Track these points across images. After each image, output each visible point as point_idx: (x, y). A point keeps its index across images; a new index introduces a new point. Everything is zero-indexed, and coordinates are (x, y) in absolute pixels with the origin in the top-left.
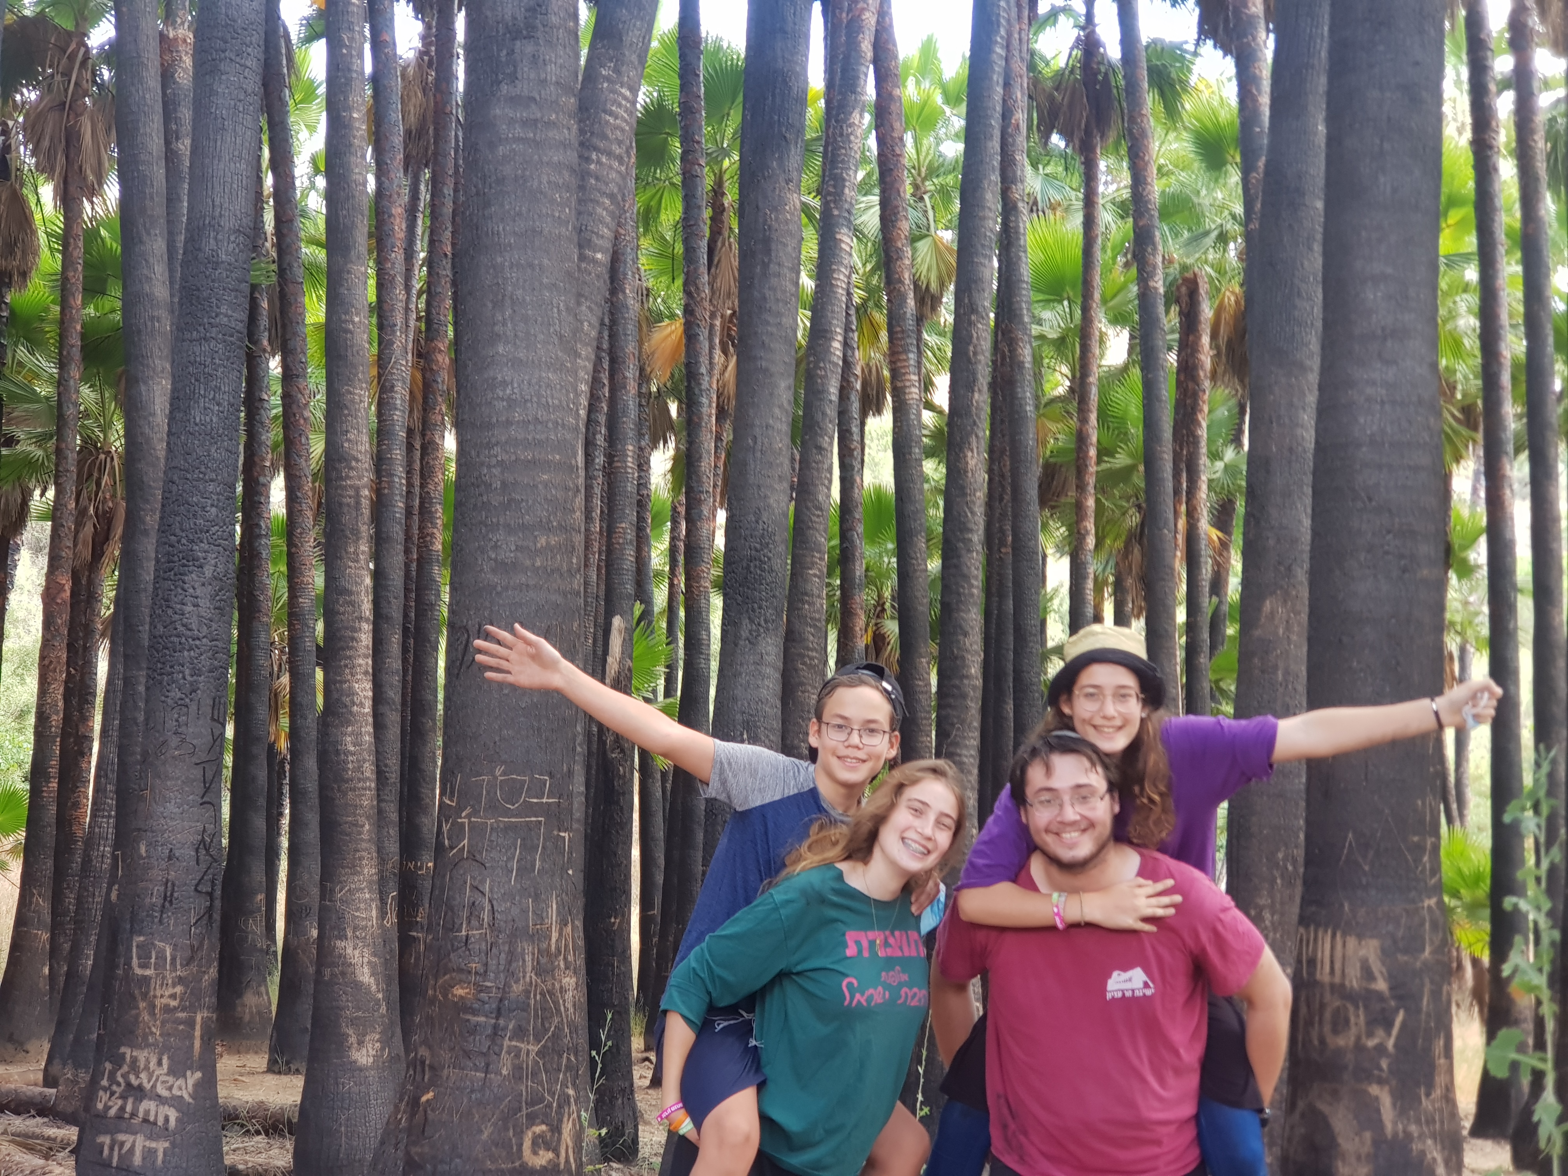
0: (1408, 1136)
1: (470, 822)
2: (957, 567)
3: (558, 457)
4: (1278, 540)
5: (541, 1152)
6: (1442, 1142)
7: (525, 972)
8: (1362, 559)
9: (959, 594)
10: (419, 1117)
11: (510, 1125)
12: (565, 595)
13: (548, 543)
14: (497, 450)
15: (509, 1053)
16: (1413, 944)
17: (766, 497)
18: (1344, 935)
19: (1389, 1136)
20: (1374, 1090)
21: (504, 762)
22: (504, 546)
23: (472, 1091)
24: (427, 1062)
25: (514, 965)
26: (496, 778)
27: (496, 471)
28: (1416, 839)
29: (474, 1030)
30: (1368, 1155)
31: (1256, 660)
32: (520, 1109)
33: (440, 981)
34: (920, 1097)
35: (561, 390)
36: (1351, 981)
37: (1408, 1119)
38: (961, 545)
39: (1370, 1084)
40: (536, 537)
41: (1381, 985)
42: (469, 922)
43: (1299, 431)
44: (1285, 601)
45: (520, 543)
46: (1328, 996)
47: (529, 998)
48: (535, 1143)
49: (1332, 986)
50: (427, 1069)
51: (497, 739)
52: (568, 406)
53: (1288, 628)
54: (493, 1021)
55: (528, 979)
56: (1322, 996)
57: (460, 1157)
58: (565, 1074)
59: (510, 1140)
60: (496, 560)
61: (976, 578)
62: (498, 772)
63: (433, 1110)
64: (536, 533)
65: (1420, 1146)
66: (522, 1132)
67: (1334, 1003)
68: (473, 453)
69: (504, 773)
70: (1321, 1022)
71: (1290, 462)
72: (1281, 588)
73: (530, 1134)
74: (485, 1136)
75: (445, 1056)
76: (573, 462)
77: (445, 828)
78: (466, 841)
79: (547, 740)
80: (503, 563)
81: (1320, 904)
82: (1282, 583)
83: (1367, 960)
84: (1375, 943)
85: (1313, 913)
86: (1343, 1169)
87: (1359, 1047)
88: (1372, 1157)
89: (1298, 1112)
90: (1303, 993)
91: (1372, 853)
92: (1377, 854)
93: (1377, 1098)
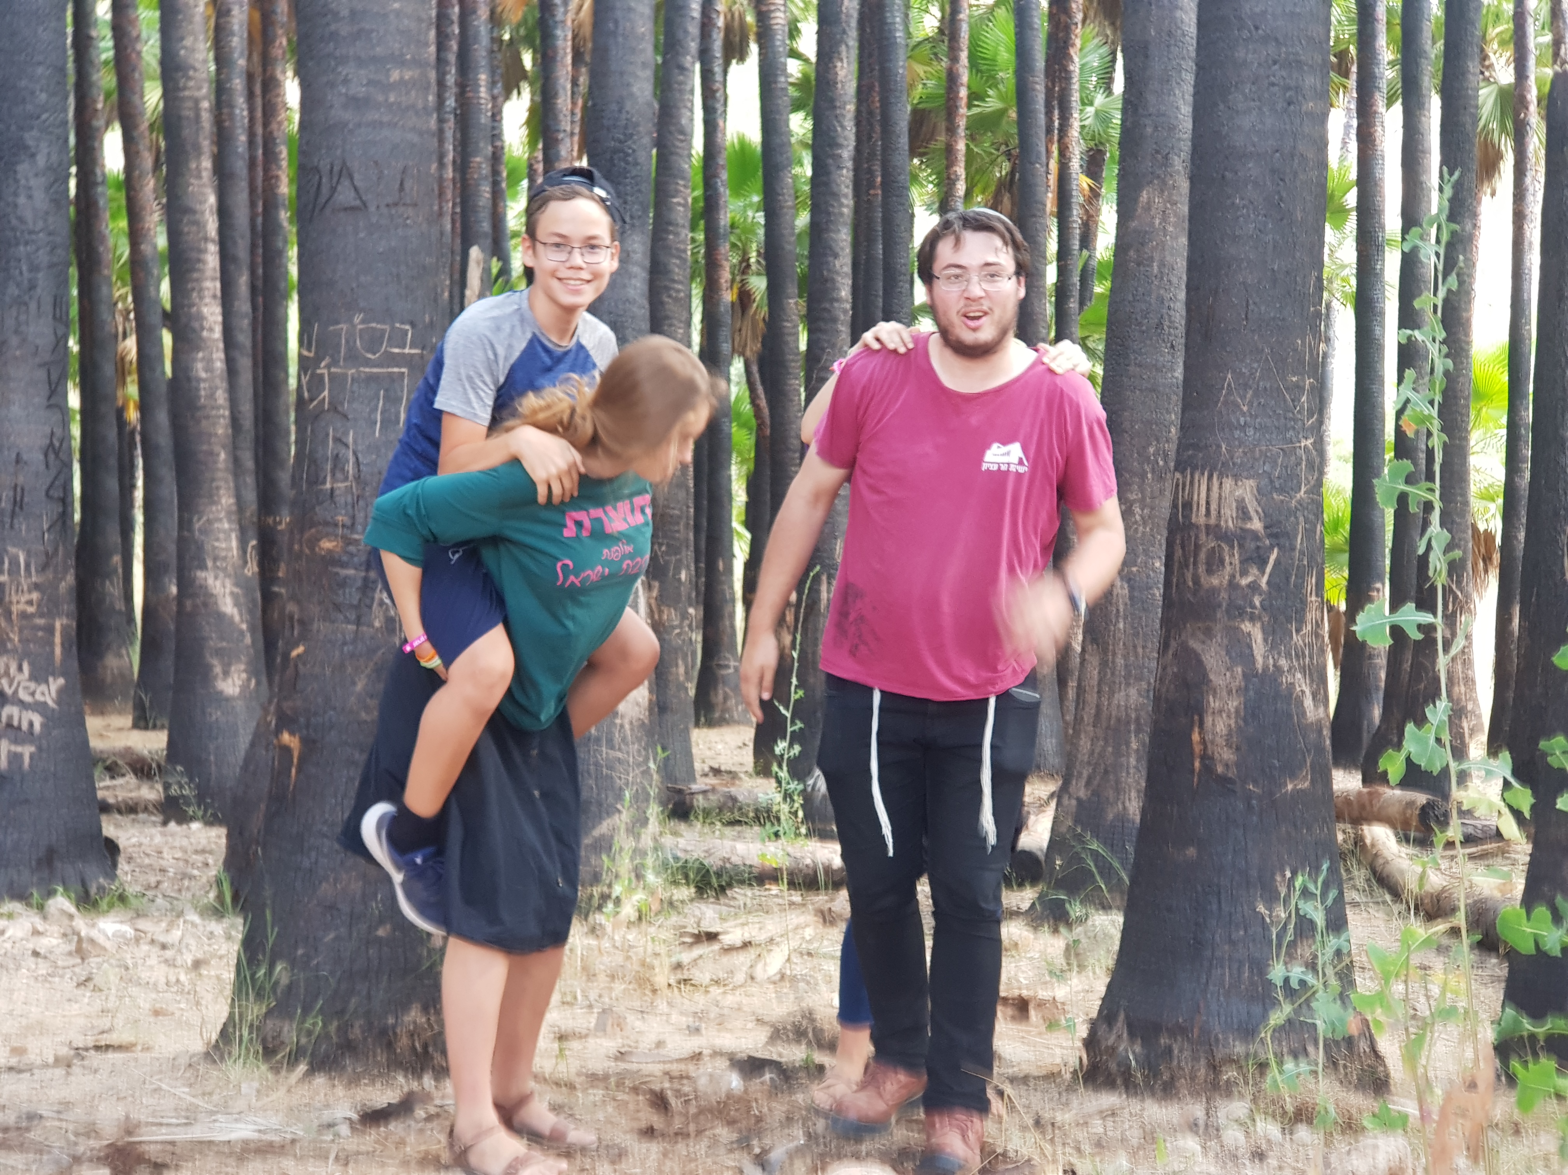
0: (1278, 668)
1: (329, 374)
4: (1156, 128)
6: (1311, 675)
8: (1247, 91)
9: (829, 214)
10: (290, 672)
12: (420, 133)
13: (401, 78)
15: (380, 605)
16: (1289, 483)
18: (1221, 477)
19: (1260, 671)
20: (1246, 626)
21: (363, 310)
22: (355, 80)
23: (345, 643)
24: (296, 617)
26: (354, 326)
28: (1295, 379)
29: (343, 583)
30: (1239, 688)
31: (1132, 252)
33: (307, 535)
34: (794, 681)
36: (1226, 521)
37: (1279, 654)
38: (830, 163)
39: (1243, 620)
40: (388, 70)
41: (1256, 525)
42: (333, 475)
43: (1179, 14)
44: (1162, 191)
45: (371, 76)
46: (1203, 537)
49: (1207, 526)
50: (296, 623)
51: (354, 285)
54: (363, 574)
56: (1197, 537)
57: (334, 709)
60: (346, 95)
62: (357, 320)
63: (304, 664)
64: (388, 66)
65: (1290, 680)
67: (1208, 543)
69: (363, 322)
70: (1195, 563)
71: (1168, 46)
72: (1158, 177)
74: (359, 687)
75: (314, 609)
77: (305, 383)
78: (326, 393)
79: (407, 288)
80: (355, 99)
81: (1196, 447)
82: (1159, 172)
83: (1243, 500)
84: (1250, 483)
85: (1190, 457)
86: (1214, 703)
87: (1233, 585)
88: (1243, 691)
89: (1170, 652)
90: (1178, 537)
91: (1250, 392)
92: (1256, 394)
93: (1249, 634)
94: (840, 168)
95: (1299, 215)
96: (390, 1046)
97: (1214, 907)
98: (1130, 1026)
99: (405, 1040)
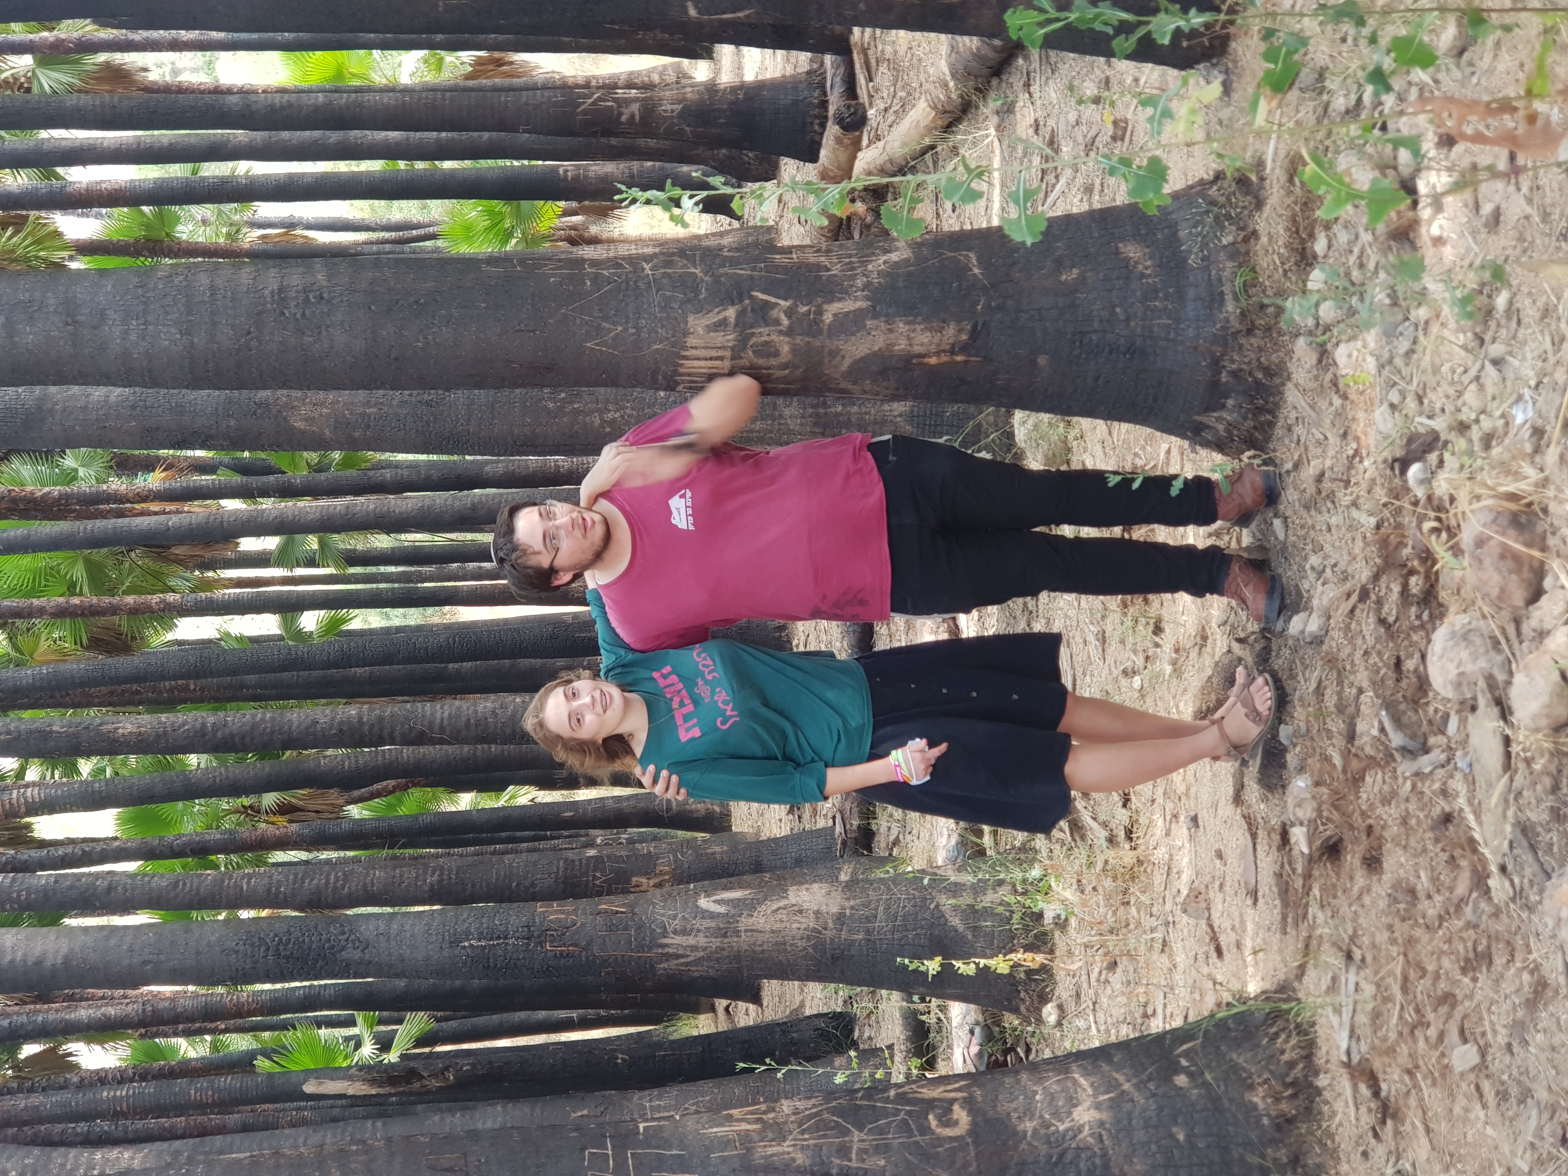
0: (867, 286)
2: (243, 737)
4: (230, 416)
5: (955, 1117)
6: (867, 256)
7: (783, 1153)
8: (311, 340)
9: (273, 732)
11: (933, 1151)
15: (863, 1160)
16: (689, 284)
17: (209, 945)
18: (685, 348)
19: (869, 303)
20: (828, 318)
25: (778, 1165)
28: (588, 283)
30: (887, 322)
31: (357, 434)
32: (917, 1143)
36: (728, 341)
37: (852, 286)
39: (822, 321)
41: (731, 313)
43: (111, 402)
44: (293, 408)
46: (743, 362)
47: (808, 1146)
48: (947, 1124)
49: (732, 358)
53: (322, 404)
55: (790, 1149)
58: (878, 1100)
59: (947, 1150)
61: (253, 716)
65: (875, 275)
66: (938, 1138)
67: (748, 357)
70: (767, 368)
72: (279, 411)
73: (939, 1130)
79: (548, 1156)
81: (655, 372)
82: (274, 411)
83: (708, 326)
84: (691, 319)
85: (664, 378)
86: (901, 345)
87: (789, 332)
88: (889, 319)
89: (850, 387)
91: (605, 324)
92: (606, 318)
93: (835, 315)
95: (430, 285)
96: (1290, 1121)
97: (1094, 337)
98: (1208, 409)
99: (1284, 1106)
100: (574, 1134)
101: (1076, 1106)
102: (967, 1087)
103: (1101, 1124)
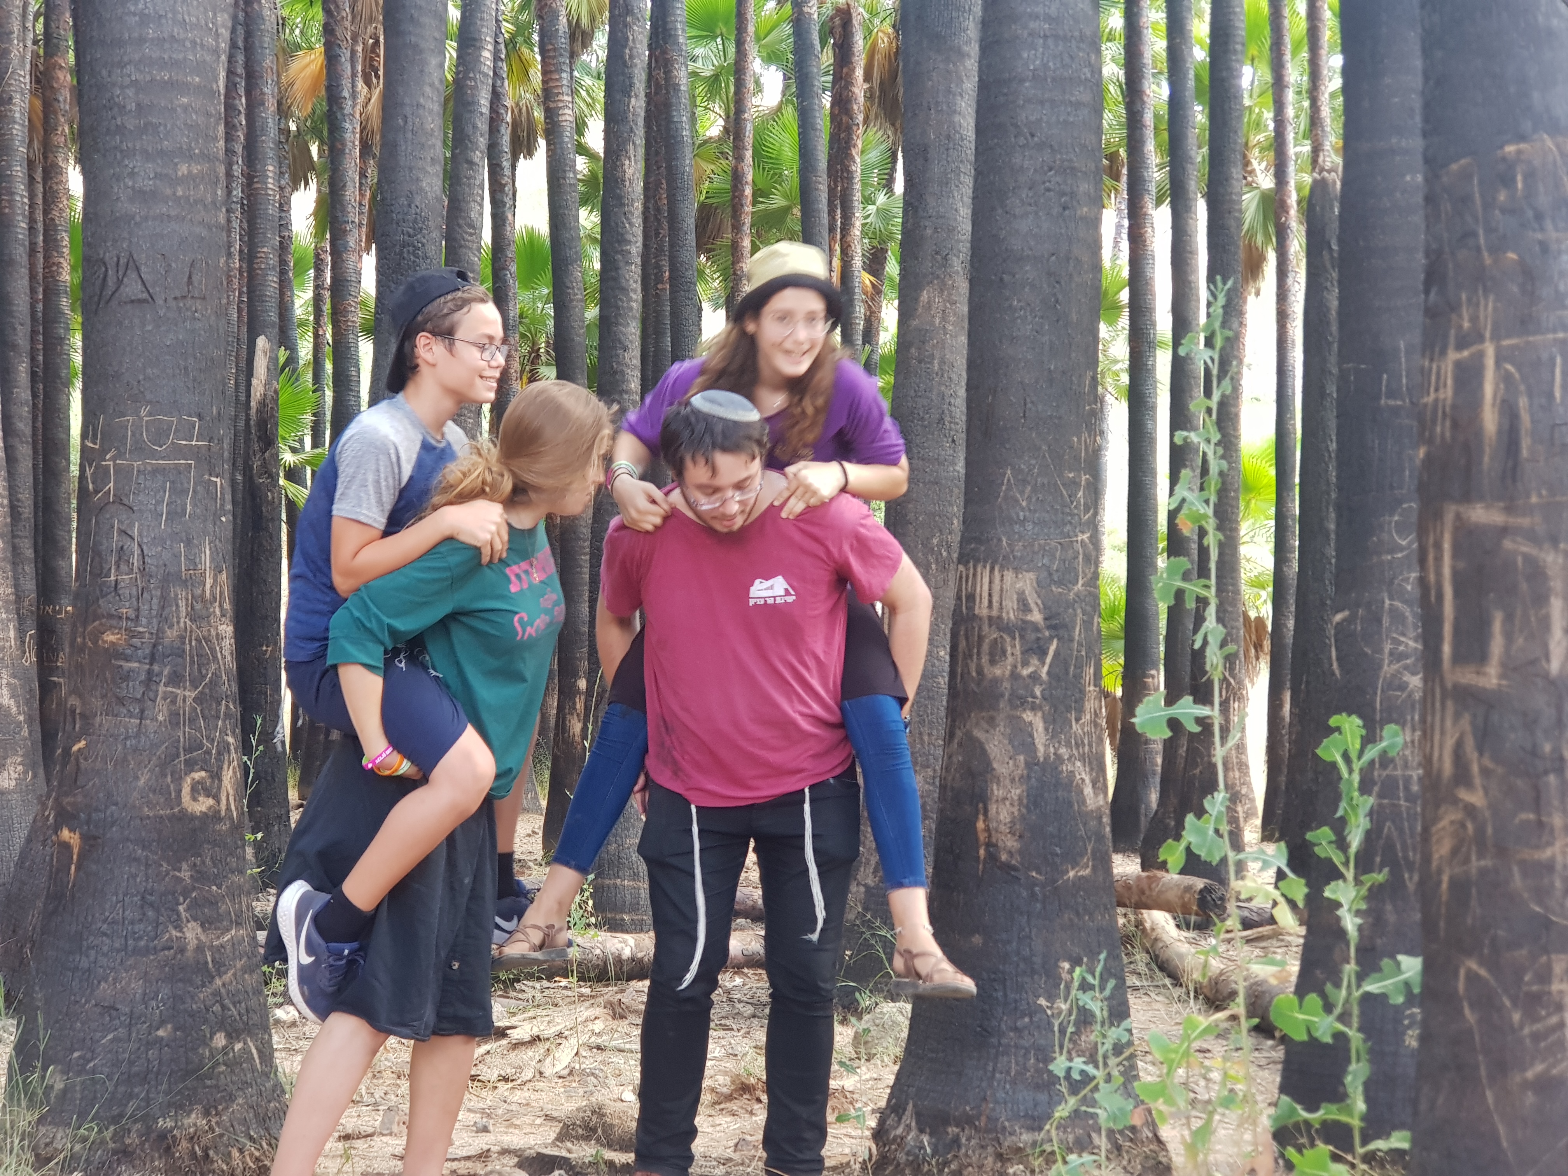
0: (1058, 757)
1: (115, 466)
3: (197, 79)
4: (935, 229)
5: (201, 799)
6: (1090, 763)
7: (178, 617)
8: (1024, 196)
9: (618, 308)
10: (71, 766)
11: (168, 771)
12: (210, 228)
13: (190, 172)
14: (129, 69)
15: (165, 699)
16: (1067, 576)
17: (418, 179)
18: (1002, 569)
19: (1041, 759)
20: (1028, 716)
21: (150, 402)
22: (142, 173)
23: (126, 738)
24: (78, 711)
25: (167, 611)
26: (141, 419)
27: (130, 92)
28: (1071, 475)
29: (127, 676)
30: (1022, 777)
31: (913, 350)
32: (178, 756)
33: (90, 628)
35: (198, 7)
36: (1008, 613)
37: (1059, 742)
38: (619, 257)
39: (1025, 710)
40: (176, 164)
41: (1036, 617)
42: (118, 568)
43: (957, 118)
44: (942, 291)
45: (159, 170)
46: (986, 628)
47: (184, 643)
48: (194, 790)
49: (990, 618)
50: (78, 717)
51: (141, 377)
52: (207, 25)
53: (944, 319)
54: (148, 667)
55: (182, 625)
56: (980, 628)
57: (116, 804)
58: (224, 721)
59: (169, 786)
60: (133, 188)
62: (143, 413)
63: (86, 759)
64: (176, 160)
65: (1070, 768)
66: (181, 778)
67: (991, 634)
68: (104, 73)
69: (150, 414)
70: (979, 654)
71: (947, 150)
72: (938, 277)
73: (189, 780)
74: (142, 782)
75: (97, 703)
76: (215, 86)
77: (89, 473)
78: (111, 484)
79: (194, 380)
80: (142, 192)
81: (979, 541)
82: (939, 272)
83: (1023, 592)
84: (1031, 576)
85: (972, 550)
86: (997, 792)
87: (1015, 676)
88: (1025, 779)
89: (956, 741)
90: (963, 628)
91: (1029, 488)
92: (1035, 490)
93: (1031, 723)
94: (628, 263)
95: (1074, 317)
96: (168, 1151)
97: (1000, 994)
98: (919, 1115)
99: (184, 1144)
100: (215, 411)
101: (202, 925)
102: (231, 818)
103: (182, 950)
